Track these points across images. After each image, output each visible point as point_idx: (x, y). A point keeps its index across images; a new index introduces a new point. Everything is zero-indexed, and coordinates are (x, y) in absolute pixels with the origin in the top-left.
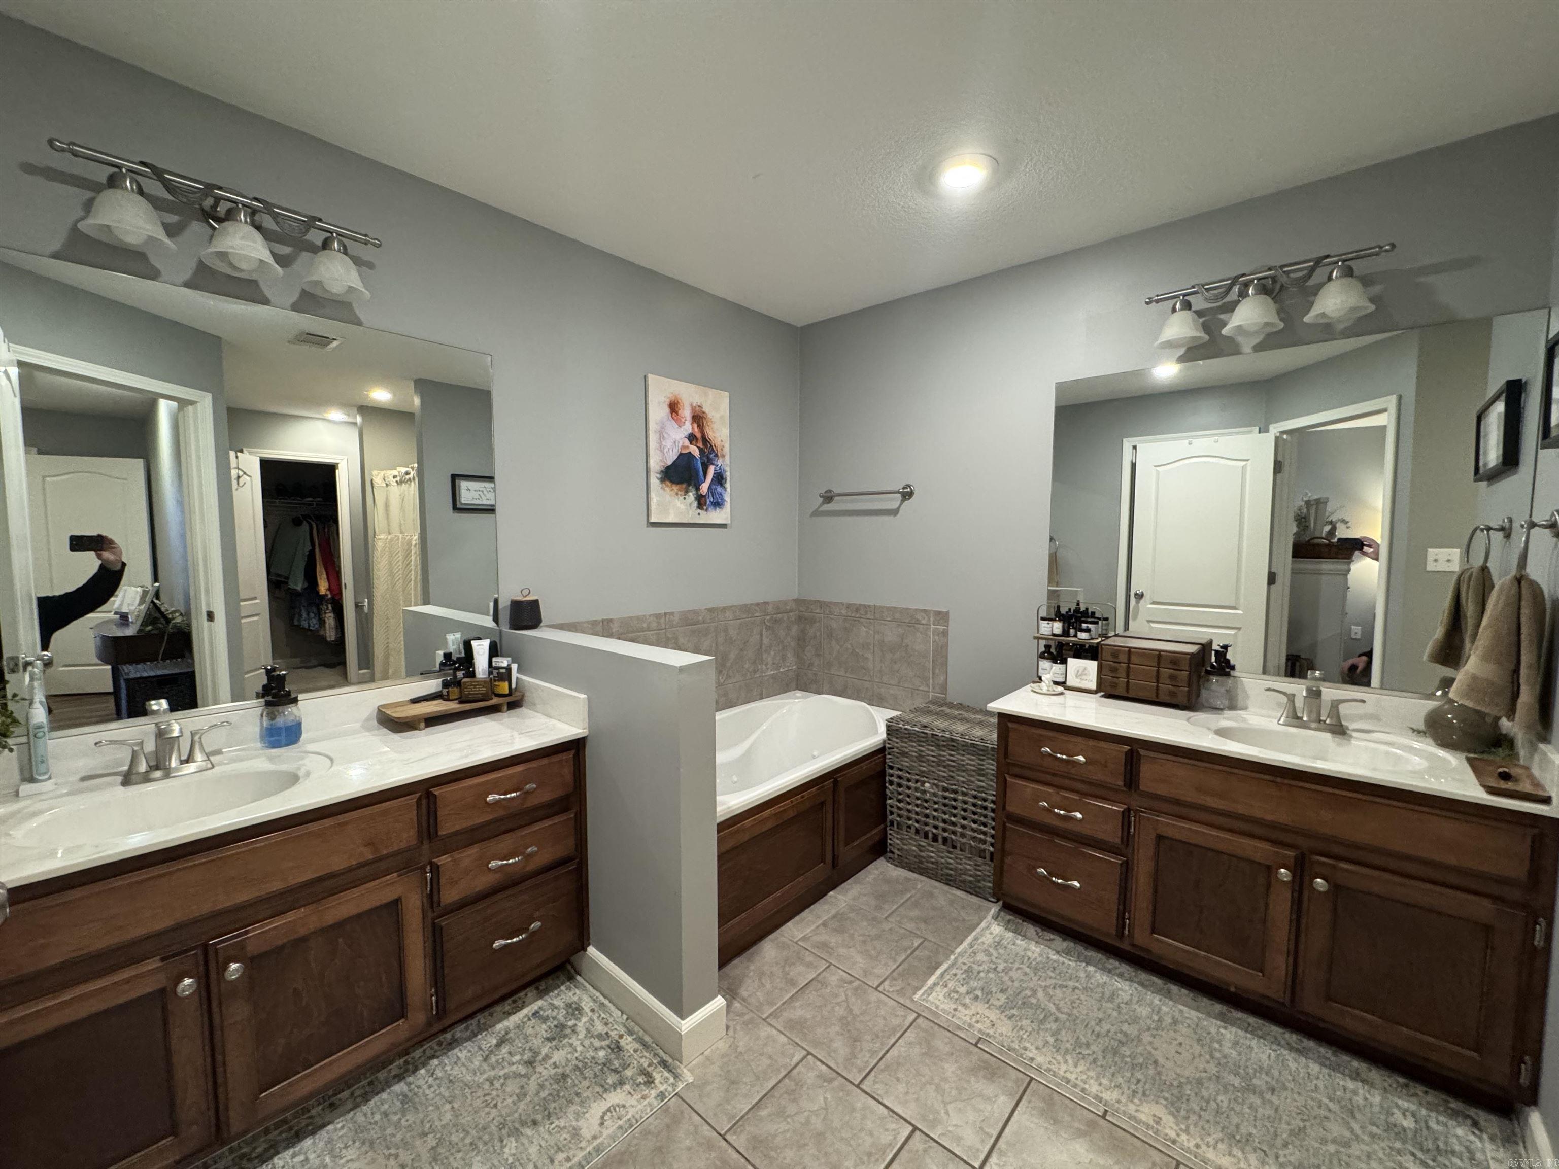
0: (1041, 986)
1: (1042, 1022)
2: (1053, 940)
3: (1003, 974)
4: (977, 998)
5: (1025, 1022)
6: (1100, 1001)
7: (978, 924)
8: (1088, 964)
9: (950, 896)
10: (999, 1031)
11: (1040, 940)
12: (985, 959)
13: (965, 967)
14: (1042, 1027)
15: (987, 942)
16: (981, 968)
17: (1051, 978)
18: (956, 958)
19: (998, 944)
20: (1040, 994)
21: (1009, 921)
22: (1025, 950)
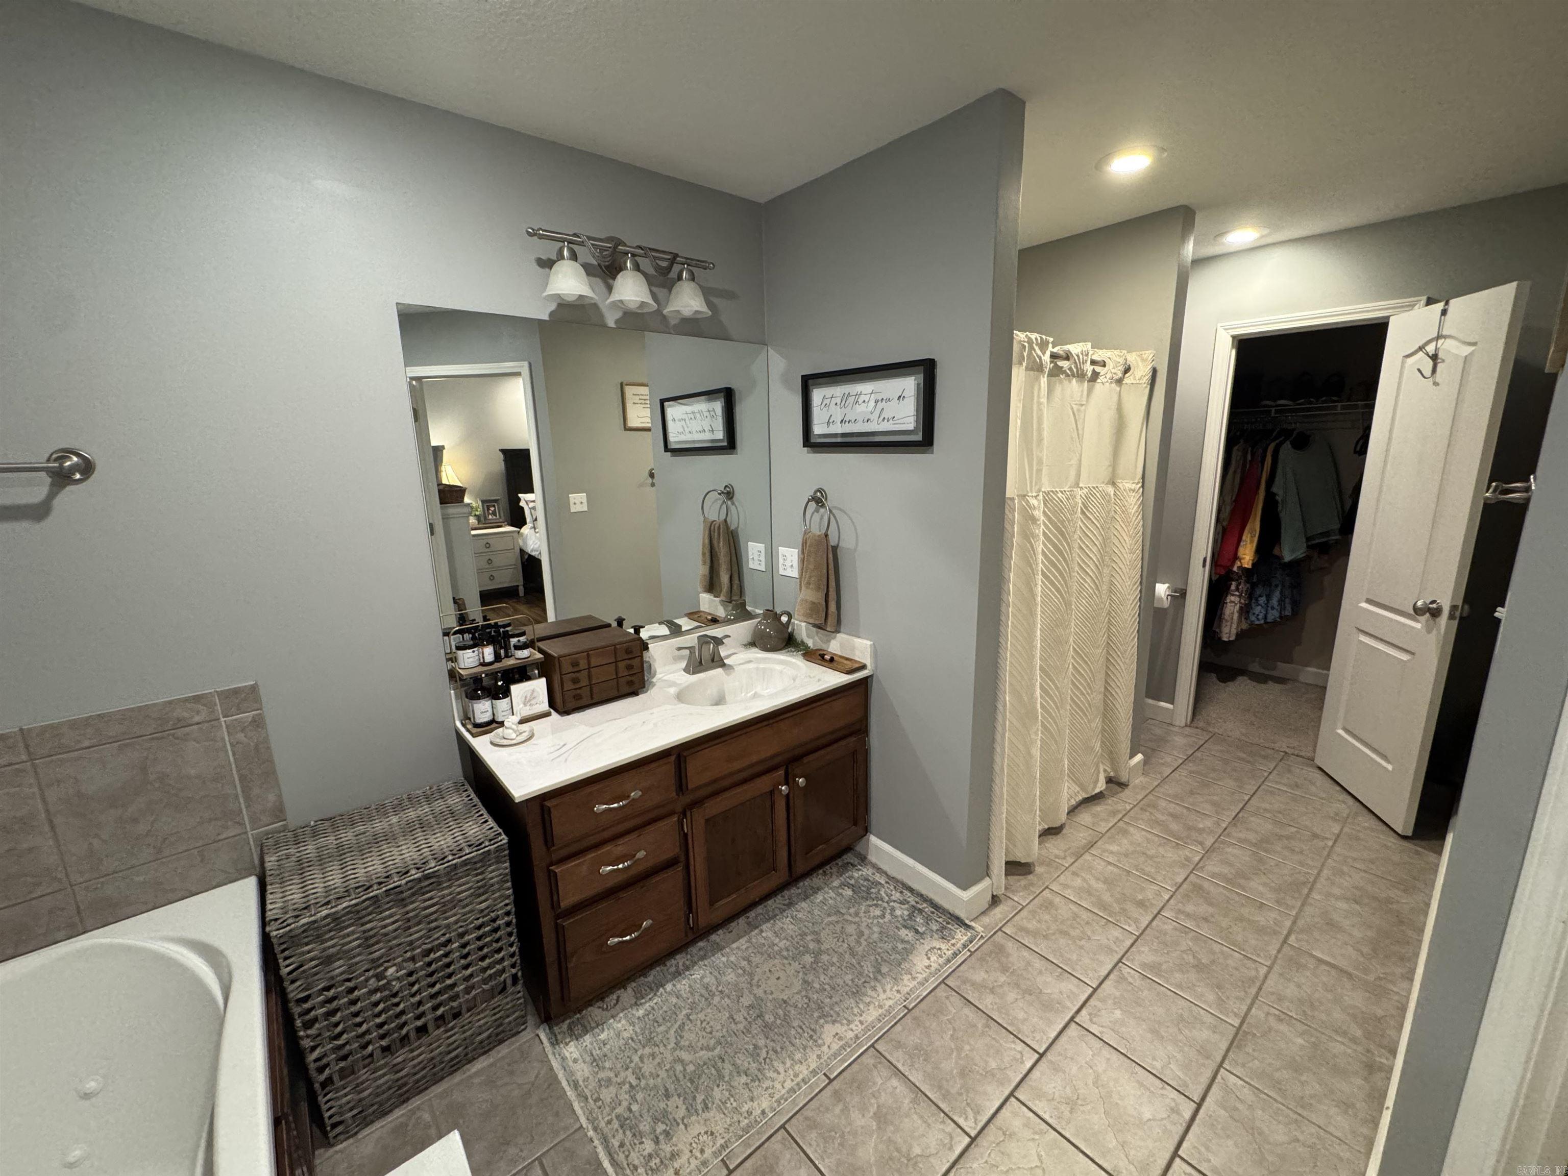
0: (674, 1049)
1: (721, 1077)
2: (618, 997)
3: (643, 1083)
4: (667, 1134)
5: (717, 1093)
6: (710, 1004)
7: (551, 1069)
8: (662, 986)
9: (476, 1081)
10: (722, 1131)
11: (613, 1012)
12: (613, 1090)
13: (616, 1124)
14: (727, 1079)
15: (587, 1074)
16: (625, 1104)
17: (667, 1032)
18: (595, 1129)
19: (596, 1062)
20: (684, 1055)
21: (570, 1028)
22: (618, 1035)
